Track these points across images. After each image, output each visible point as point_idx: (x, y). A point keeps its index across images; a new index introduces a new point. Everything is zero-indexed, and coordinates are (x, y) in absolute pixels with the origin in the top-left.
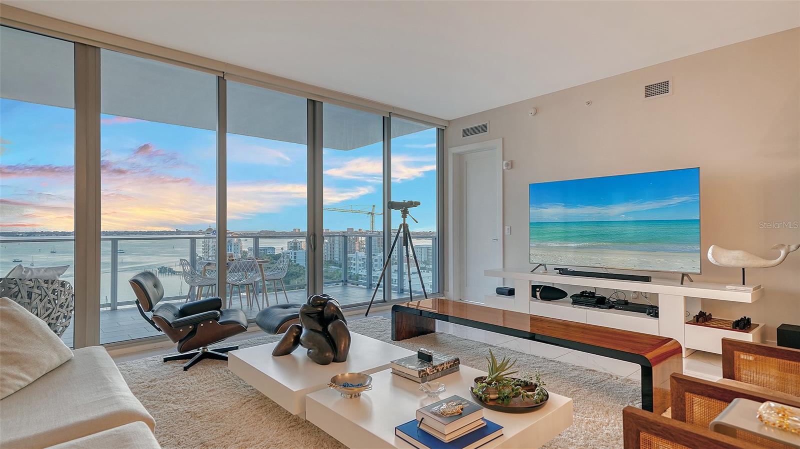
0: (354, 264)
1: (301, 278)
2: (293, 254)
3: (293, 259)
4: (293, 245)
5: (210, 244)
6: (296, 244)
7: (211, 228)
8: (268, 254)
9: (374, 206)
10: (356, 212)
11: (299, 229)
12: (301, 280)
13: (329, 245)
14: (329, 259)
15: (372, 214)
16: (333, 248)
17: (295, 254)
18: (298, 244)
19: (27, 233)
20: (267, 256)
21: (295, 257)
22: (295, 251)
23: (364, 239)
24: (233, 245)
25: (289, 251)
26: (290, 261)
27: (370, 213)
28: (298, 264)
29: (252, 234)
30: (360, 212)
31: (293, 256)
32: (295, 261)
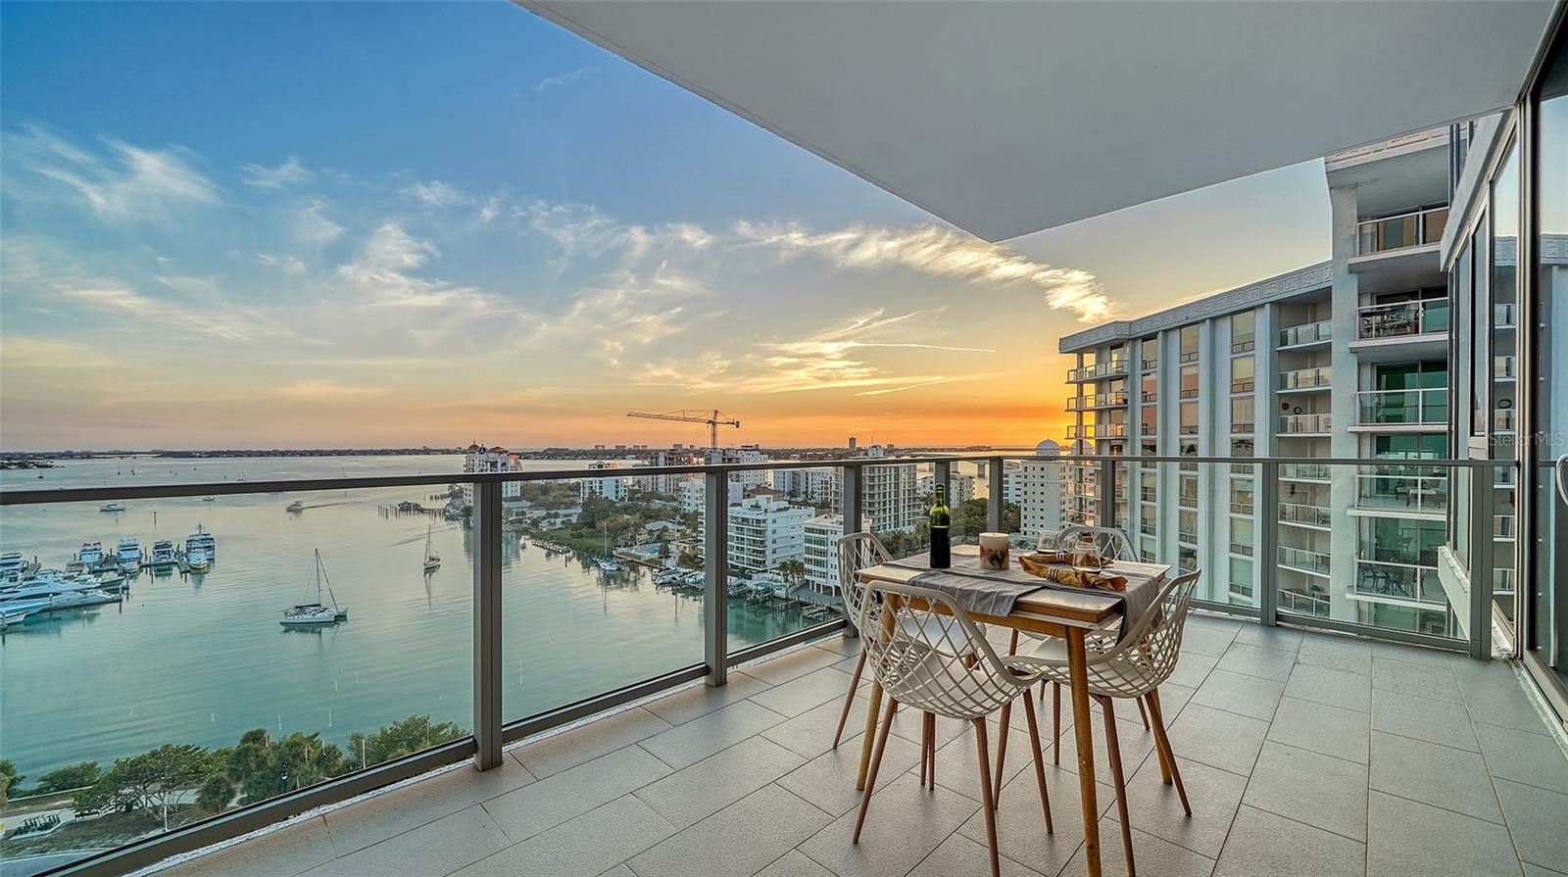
0: (689, 498)
1: (612, 518)
2: (598, 482)
3: (597, 490)
7: (476, 444)
9: (716, 412)
10: (690, 420)
11: (603, 446)
12: (613, 521)
14: (650, 490)
15: (714, 424)
17: (601, 482)
19: (207, 453)
21: (601, 488)
23: (701, 459)
26: (594, 492)
27: (710, 422)
28: (607, 498)
29: (535, 453)
30: (695, 420)
31: (598, 485)
32: (601, 493)
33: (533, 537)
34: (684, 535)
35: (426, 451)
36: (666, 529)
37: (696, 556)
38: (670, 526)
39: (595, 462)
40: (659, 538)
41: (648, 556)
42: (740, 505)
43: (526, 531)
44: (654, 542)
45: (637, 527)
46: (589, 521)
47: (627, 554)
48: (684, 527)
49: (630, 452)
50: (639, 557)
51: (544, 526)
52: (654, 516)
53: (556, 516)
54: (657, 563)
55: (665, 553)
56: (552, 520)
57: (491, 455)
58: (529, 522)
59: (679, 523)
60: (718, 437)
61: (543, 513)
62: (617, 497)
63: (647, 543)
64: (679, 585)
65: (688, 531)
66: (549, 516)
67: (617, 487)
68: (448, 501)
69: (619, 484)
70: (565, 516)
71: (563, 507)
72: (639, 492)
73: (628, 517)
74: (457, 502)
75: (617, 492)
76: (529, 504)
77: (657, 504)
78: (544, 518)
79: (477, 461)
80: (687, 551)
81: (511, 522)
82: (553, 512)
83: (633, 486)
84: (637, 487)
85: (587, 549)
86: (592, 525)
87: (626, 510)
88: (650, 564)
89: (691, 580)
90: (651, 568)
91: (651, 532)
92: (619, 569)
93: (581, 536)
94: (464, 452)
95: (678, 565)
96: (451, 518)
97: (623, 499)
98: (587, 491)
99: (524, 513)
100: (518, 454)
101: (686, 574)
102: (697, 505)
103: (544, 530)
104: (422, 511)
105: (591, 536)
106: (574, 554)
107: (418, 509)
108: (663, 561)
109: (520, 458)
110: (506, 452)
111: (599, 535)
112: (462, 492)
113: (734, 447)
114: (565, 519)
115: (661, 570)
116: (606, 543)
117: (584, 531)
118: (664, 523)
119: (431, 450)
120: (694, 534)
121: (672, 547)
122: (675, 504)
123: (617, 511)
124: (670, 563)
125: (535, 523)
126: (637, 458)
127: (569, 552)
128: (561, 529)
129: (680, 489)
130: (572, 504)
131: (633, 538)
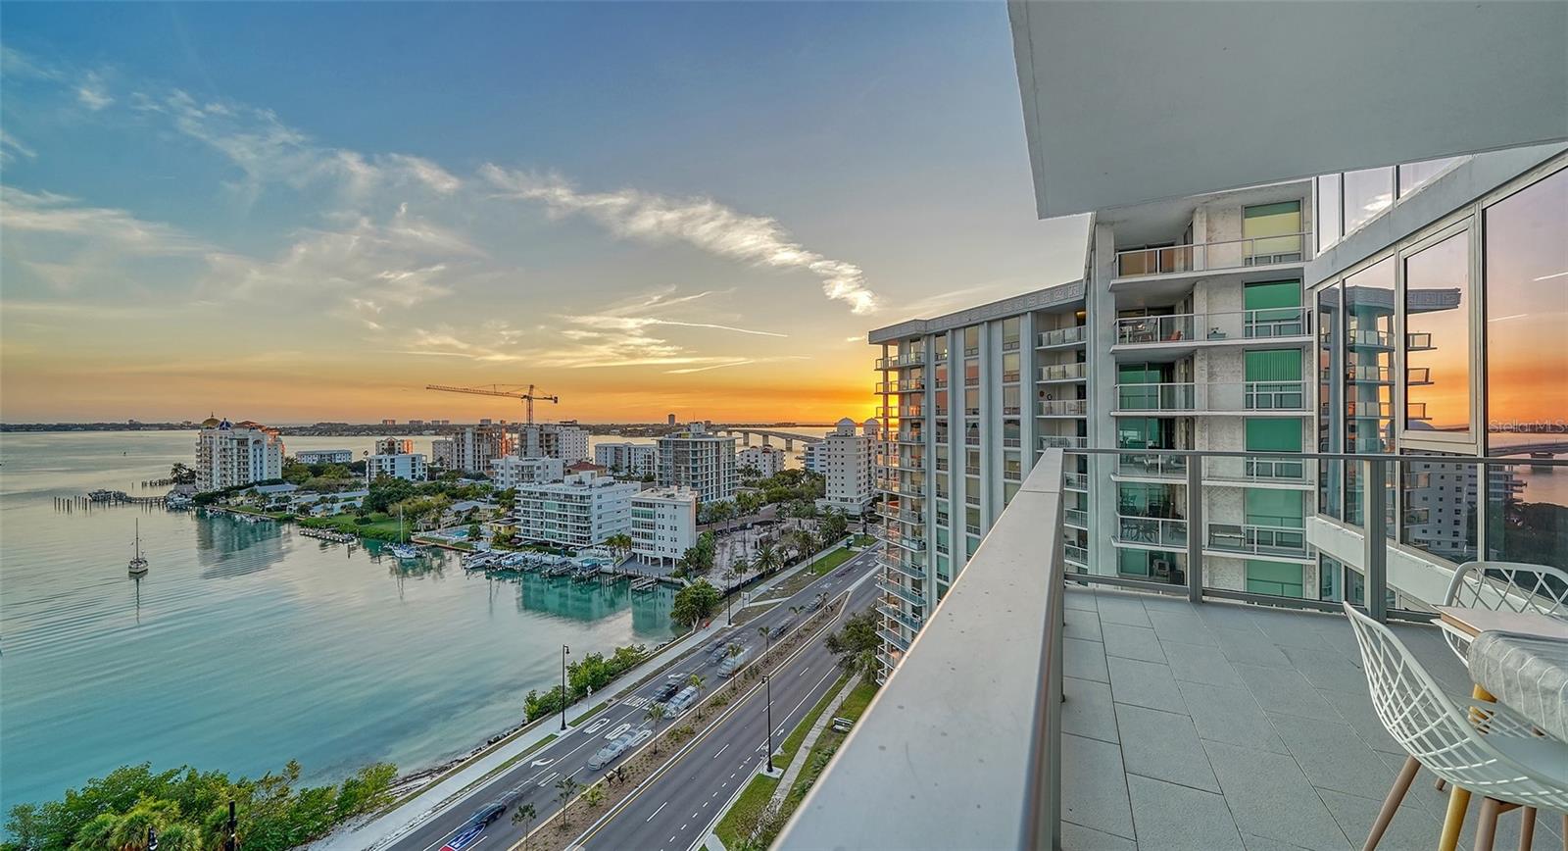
0: (502, 475)
1: (410, 500)
2: (389, 461)
3: (389, 469)
4: (386, 446)
5: (214, 447)
6: (393, 444)
7: (215, 417)
8: (338, 461)
9: (532, 387)
10: (502, 395)
11: (394, 421)
12: (410, 504)
13: (455, 445)
14: (455, 468)
15: (529, 399)
16: (463, 451)
17: (393, 460)
18: (396, 444)
20: (337, 464)
21: (393, 466)
22: (392, 457)
23: (515, 436)
24: (265, 446)
25: (381, 457)
26: (384, 473)
27: (525, 397)
28: (401, 478)
29: (301, 429)
30: (507, 394)
31: (389, 464)
32: (393, 472)
33: (303, 525)
34: (498, 515)
35: (134, 426)
36: (476, 509)
37: (513, 537)
38: (481, 506)
39: (384, 438)
40: (468, 519)
41: (455, 539)
42: (563, 481)
43: (290, 520)
44: (461, 524)
45: (441, 508)
46: (379, 503)
47: (430, 539)
48: (497, 507)
49: (428, 427)
50: (445, 542)
51: (318, 513)
52: (463, 496)
53: (334, 501)
54: (467, 546)
55: (476, 535)
56: (329, 506)
57: (238, 431)
58: (296, 508)
59: (492, 503)
60: (535, 414)
61: (316, 497)
62: (413, 477)
63: (453, 525)
64: (494, 568)
65: (503, 510)
66: (323, 500)
67: (413, 465)
68: (172, 487)
69: (417, 462)
70: (346, 500)
71: (342, 489)
72: (441, 470)
73: (428, 498)
74: (186, 488)
75: (414, 471)
76: (295, 487)
77: (463, 483)
78: (316, 504)
79: (216, 439)
80: (502, 532)
81: (269, 510)
82: (329, 496)
83: (433, 464)
84: (438, 465)
85: (378, 536)
86: (383, 509)
87: (427, 491)
88: (458, 548)
89: (508, 562)
90: (459, 552)
91: (458, 513)
92: (419, 556)
93: (368, 521)
94: (196, 427)
95: (493, 546)
96: (179, 508)
97: (421, 478)
98: (375, 470)
99: (287, 499)
100: (276, 429)
101: (503, 555)
102: (512, 483)
103: (318, 516)
104: (130, 501)
105: (381, 521)
106: (359, 543)
107: (122, 499)
108: (474, 543)
109: (280, 434)
110: (260, 427)
111: (393, 518)
112: (194, 476)
113: (550, 422)
114: (347, 503)
115: (473, 554)
116: (402, 527)
117: (373, 515)
118: (472, 504)
119: (142, 425)
120: (510, 514)
121: (484, 528)
122: (486, 482)
123: (417, 493)
124: (482, 546)
125: (304, 510)
126: (436, 434)
127: (352, 540)
128: (340, 514)
129: (491, 467)
130: (357, 485)
131: (436, 521)
